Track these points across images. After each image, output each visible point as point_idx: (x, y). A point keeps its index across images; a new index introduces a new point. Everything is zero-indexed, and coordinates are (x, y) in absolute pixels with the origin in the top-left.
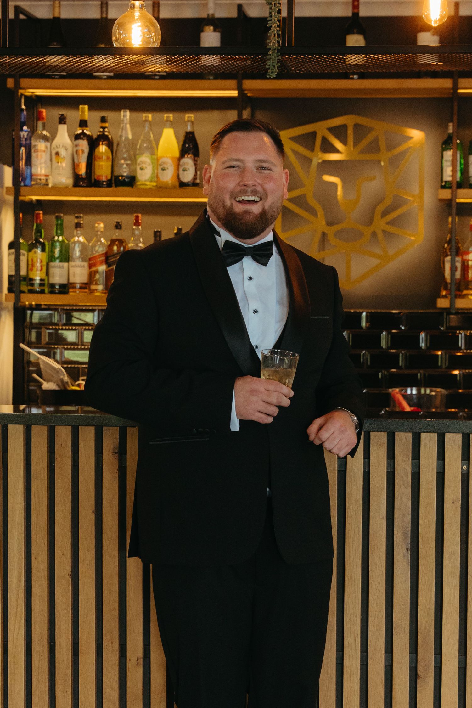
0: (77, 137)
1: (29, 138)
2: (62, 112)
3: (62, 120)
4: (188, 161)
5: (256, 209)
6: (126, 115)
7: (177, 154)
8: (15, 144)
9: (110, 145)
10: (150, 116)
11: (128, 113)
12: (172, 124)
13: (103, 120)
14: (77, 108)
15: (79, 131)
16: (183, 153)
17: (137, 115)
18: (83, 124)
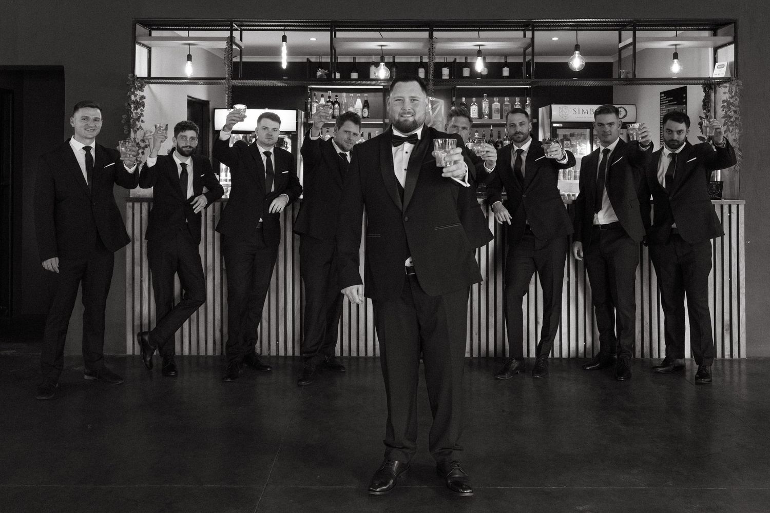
0: (328, 102)
1: (311, 102)
2: (323, 93)
3: (322, 96)
4: (366, 110)
5: (411, 119)
6: (344, 94)
7: (362, 107)
8: (306, 104)
9: (339, 105)
10: (352, 95)
11: (345, 94)
12: (360, 98)
13: (336, 96)
14: (328, 92)
15: (328, 100)
16: (364, 107)
17: (348, 94)
18: (329, 97)
